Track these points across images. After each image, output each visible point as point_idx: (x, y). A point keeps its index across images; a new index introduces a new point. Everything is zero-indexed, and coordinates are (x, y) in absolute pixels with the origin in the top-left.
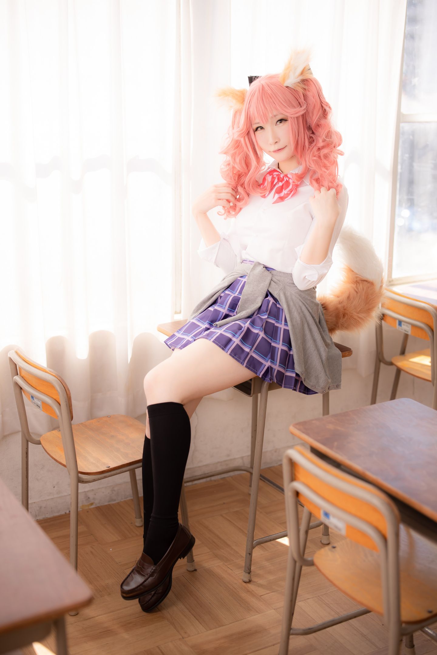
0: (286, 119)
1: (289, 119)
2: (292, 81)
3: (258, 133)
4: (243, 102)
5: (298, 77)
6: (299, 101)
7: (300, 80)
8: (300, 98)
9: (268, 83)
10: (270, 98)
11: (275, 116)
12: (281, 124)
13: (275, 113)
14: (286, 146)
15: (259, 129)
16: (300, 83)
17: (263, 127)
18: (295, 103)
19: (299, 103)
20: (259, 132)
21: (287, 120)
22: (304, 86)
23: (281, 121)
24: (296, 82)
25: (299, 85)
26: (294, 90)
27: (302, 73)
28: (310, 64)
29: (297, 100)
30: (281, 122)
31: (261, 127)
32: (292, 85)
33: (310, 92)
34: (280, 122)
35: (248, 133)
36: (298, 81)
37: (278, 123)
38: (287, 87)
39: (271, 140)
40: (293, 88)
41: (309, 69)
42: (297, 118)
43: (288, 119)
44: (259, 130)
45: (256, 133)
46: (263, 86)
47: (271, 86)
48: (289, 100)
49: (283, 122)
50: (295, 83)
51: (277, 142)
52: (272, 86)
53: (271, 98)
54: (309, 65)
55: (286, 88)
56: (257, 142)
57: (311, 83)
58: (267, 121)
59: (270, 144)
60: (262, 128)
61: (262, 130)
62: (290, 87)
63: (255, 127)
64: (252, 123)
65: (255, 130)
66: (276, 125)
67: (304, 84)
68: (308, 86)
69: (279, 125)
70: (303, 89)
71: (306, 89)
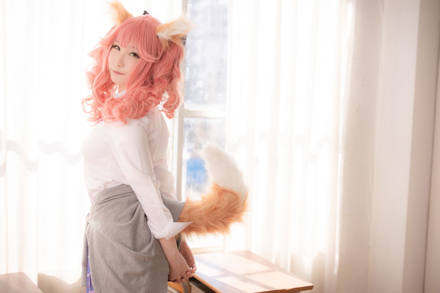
0: (139, 57)
1: (141, 59)
2: (164, 35)
3: (114, 49)
5: (169, 37)
6: (158, 52)
9: (148, 25)
11: (133, 48)
14: (125, 74)
15: (117, 47)
18: (154, 51)
22: (168, 46)
23: (135, 55)
24: (166, 38)
25: (166, 42)
26: (160, 43)
27: (174, 37)
29: (157, 50)
30: (134, 56)
31: (119, 47)
33: (170, 53)
37: (132, 55)
38: (157, 37)
39: (118, 62)
42: (147, 62)
44: (116, 48)
45: (113, 48)
48: (151, 46)
51: (120, 66)
52: (148, 28)
53: (140, 34)
57: (176, 49)
58: (125, 46)
59: (115, 64)
60: (119, 49)
61: (118, 51)
63: (115, 44)
64: (116, 40)
65: (114, 46)
66: (129, 55)
67: (170, 45)
68: (171, 48)
69: (131, 56)
70: (167, 48)
71: (168, 49)
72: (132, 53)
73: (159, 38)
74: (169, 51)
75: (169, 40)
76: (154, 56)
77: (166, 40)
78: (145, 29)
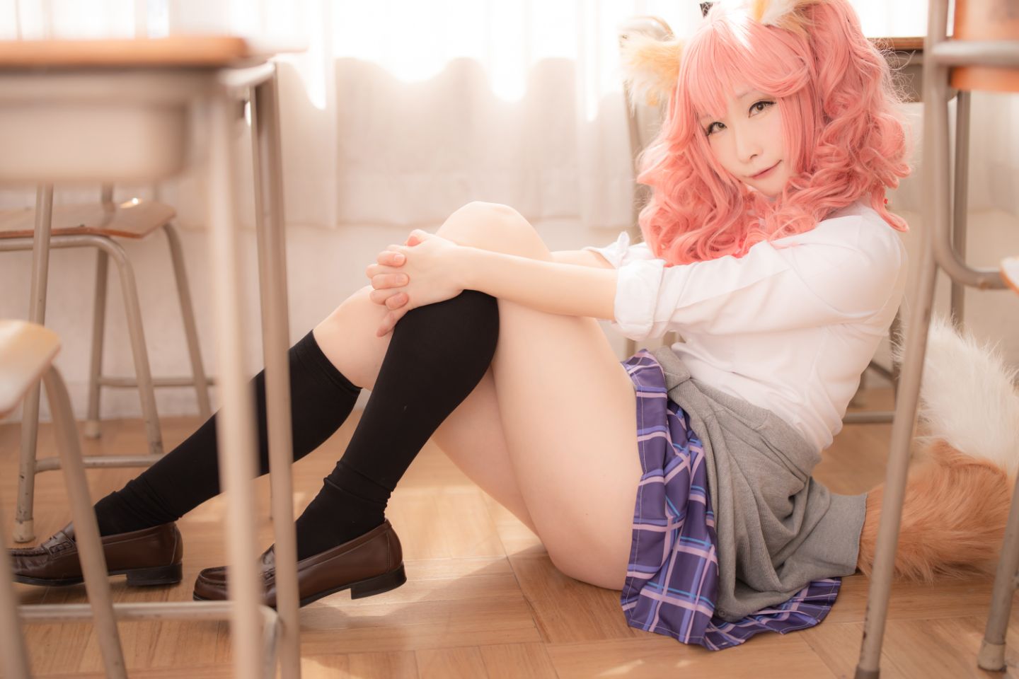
0: (770, 101)
1: (777, 101)
2: (776, 11)
6: (800, 55)
11: (744, 97)
12: (763, 113)
14: (781, 161)
15: (716, 128)
16: (795, 15)
17: (724, 123)
19: (800, 59)
20: (718, 136)
21: (774, 101)
22: (804, 20)
23: (760, 105)
24: (786, 13)
25: (794, 18)
26: (785, 31)
30: (761, 109)
31: (715, 123)
32: (779, 22)
33: (823, 30)
34: (759, 106)
35: (693, 139)
36: (788, 12)
37: (755, 111)
38: (768, 26)
39: (741, 150)
40: (782, 27)
42: (798, 94)
43: (775, 99)
44: (716, 131)
45: (708, 136)
48: (775, 56)
49: (766, 108)
50: (782, 16)
51: (755, 155)
53: (729, 57)
55: (767, 29)
57: (828, 9)
60: (722, 126)
61: (724, 132)
62: (775, 27)
63: (706, 123)
64: (700, 116)
65: (707, 131)
66: (749, 117)
67: (807, 17)
68: (816, 19)
69: (755, 114)
70: (807, 29)
71: (812, 27)
72: (751, 109)
73: (774, 25)
74: (817, 28)
75: (795, 8)
77: (791, 14)
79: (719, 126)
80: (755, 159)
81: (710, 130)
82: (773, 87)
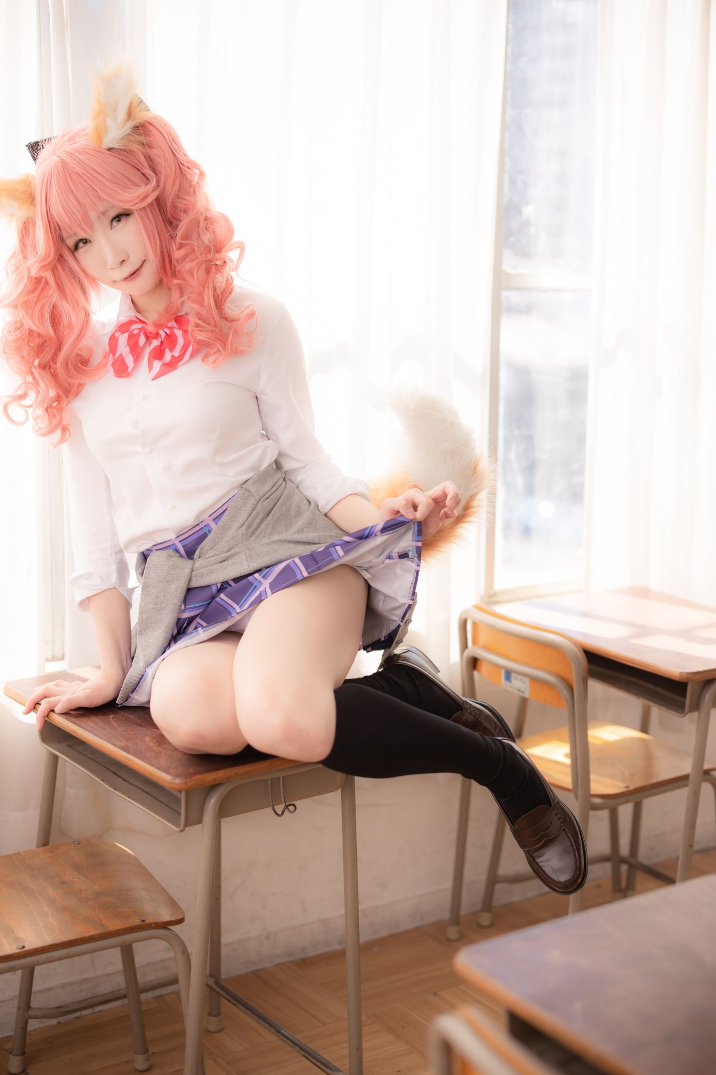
0: (127, 213)
1: (134, 212)
2: (115, 134)
3: (80, 253)
4: (32, 201)
5: (124, 126)
6: (140, 169)
7: (130, 130)
8: (141, 164)
9: (72, 152)
10: (84, 182)
11: (103, 213)
12: (121, 224)
13: (101, 209)
14: (145, 261)
15: (81, 245)
16: (132, 135)
17: (87, 238)
18: (135, 177)
19: (143, 174)
20: (83, 250)
21: (130, 213)
22: (140, 139)
23: (118, 217)
24: (124, 134)
25: (132, 139)
26: (125, 151)
27: (130, 114)
28: (137, 93)
29: (137, 169)
30: (119, 221)
31: (83, 240)
32: (119, 143)
33: (154, 148)
34: (117, 219)
35: (60, 258)
37: (115, 223)
38: (110, 149)
39: (111, 260)
40: (122, 148)
41: (140, 100)
42: (150, 206)
43: (130, 211)
44: (81, 248)
45: (75, 253)
46: (63, 161)
47: (78, 155)
48: (122, 174)
49: (124, 219)
50: (122, 138)
51: (123, 261)
52: (81, 157)
53: (84, 180)
54: (136, 95)
55: (107, 151)
56: (84, 271)
58: (90, 226)
59: (112, 268)
60: (85, 241)
61: (87, 246)
62: (115, 148)
63: (71, 242)
65: (73, 248)
66: (111, 229)
69: (116, 226)
72: (111, 222)
76: (146, 185)
77: (129, 134)
78: (79, 163)
79: (83, 243)
80: (124, 264)
81: (76, 247)
82: (130, 202)
